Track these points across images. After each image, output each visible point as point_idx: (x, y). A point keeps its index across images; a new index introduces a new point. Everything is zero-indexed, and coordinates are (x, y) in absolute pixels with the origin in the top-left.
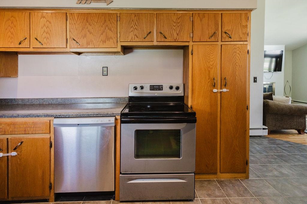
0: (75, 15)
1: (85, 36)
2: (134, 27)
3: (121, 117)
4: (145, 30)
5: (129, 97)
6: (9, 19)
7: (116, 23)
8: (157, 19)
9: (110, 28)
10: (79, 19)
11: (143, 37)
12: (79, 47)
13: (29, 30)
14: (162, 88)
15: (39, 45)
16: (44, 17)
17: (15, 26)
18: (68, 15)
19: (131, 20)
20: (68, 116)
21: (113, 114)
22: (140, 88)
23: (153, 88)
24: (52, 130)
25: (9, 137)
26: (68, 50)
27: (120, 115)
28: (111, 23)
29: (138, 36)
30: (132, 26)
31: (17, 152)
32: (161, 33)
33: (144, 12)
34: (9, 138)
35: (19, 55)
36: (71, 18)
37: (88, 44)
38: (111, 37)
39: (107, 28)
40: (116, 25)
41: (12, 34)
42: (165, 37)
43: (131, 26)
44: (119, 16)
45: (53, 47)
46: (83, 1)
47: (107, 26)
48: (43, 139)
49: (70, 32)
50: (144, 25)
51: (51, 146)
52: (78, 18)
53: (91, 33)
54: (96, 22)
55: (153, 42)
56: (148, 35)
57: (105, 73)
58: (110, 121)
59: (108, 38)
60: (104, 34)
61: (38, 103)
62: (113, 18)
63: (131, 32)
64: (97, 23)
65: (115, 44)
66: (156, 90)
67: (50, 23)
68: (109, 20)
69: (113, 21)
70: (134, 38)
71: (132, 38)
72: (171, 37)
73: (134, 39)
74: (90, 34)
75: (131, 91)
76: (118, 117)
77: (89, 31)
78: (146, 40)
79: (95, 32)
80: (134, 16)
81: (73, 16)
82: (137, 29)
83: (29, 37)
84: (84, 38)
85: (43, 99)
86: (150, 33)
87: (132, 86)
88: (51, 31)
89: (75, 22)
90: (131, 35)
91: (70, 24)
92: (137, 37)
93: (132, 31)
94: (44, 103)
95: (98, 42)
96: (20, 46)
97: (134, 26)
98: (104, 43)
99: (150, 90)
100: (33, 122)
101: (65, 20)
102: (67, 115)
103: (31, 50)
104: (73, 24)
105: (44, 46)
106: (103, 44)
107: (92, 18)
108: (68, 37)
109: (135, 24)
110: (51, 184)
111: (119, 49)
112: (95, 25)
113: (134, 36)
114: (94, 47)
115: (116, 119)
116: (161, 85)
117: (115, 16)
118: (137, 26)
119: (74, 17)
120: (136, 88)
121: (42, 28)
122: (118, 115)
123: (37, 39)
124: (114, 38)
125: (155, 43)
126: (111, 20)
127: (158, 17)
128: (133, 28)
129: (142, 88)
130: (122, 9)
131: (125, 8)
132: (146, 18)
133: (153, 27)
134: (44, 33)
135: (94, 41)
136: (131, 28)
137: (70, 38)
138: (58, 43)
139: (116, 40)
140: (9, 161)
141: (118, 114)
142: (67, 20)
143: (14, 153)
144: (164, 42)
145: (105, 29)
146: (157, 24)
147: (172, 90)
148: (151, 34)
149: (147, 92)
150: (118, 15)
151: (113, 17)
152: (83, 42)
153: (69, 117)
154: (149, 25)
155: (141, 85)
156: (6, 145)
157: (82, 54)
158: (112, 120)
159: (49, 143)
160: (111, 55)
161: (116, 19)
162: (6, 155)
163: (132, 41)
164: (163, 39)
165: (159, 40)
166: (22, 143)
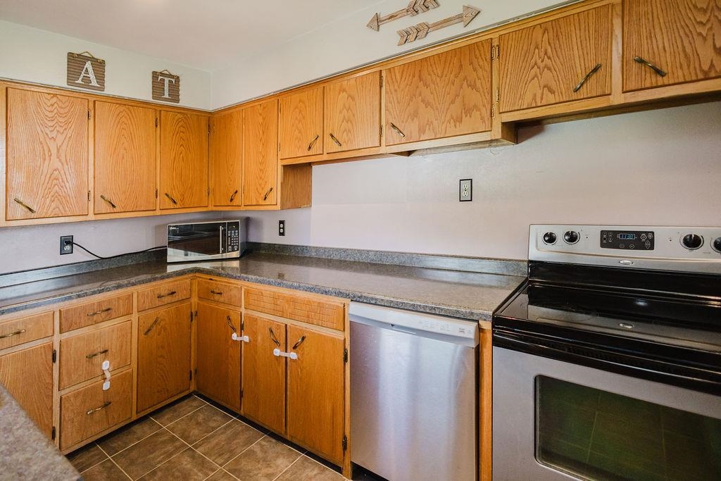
0: (397, 71)
1: (415, 114)
2: (542, 65)
3: (493, 327)
4: (578, 65)
5: (530, 261)
6: (296, 107)
7: (487, 67)
8: (626, 19)
9: (472, 83)
10: (403, 79)
11: (573, 86)
12: (404, 140)
13: (322, 119)
14: (652, 241)
15: (336, 148)
16: (344, 90)
17: (304, 118)
18: (384, 74)
19: (532, 47)
20: (374, 302)
21: (472, 314)
22: (567, 238)
23: (612, 239)
24: (347, 325)
25: (289, 322)
26: (383, 150)
27: (491, 319)
28: (475, 70)
29: (554, 87)
30: (536, 64)
31: (297, 353)
32: (641, 61)
33: (574, 12)
34: (289, 324)
35: (313, 167)
36: (389, 79)
37: (422, 131)
38: (475, 106)
39: (465, 84)
40: (489, 70)
41: (300, 132)
42: (659, 72)
43: (532, 64)
44: (498, 46)
45: (357, 148)
46: (411, 36)
47: (465, 78)
48: (333, 340)
49: (387, 112)
50: (575, 48)
51: (345, 359)
52: (402, 76)
53: (427, 104)
54: (440, 75)
55: (610, 94)
56: (588, 77)
57: (466, 195)
58: (462, 331)
59: (468, 111)
60: (459, 100)
61: (337, 257)
62: (481, 55)
63: (533, 79)
64: (442, 76)
65: (487, 122)
66: (627, 248)
67: (353, 99)
68: (471, 63)
69: (481, 63)
70: (543, 94)
71: (534, 98)
72: (685, 67)
73: (542, 99)
74: (426, 107)
75: (537, 246)
76: (487, 326)
77: (423, 101)
78: (584, 92)
79: (436, 99)
80: (541, 31)
81: (393, 74)
82: (549, 69)
83: (322, 133)
84: (413, 120)
85: (345, 250)
86: (595, 70)
87: (539, 232)
88: (354, 116)
89: (396, 87)
90: (534, 88)
91: (386, 93)
92: (552, 92)
93: (536, 76)
94: (348, 259)
95: (443, 123)
96: (310, 153)
97: (542, 61)
98: (458, 124)
99: (603, 245)
100: (319, 303)
101: (378, 87)
102: (372, 299)
103: (325, 157)
104: (393, 91)
105: (344, 148)
106: (455, 126)
107: (430, 68)
108: (383, 123)
109: (546, 53)
110: (345, 437)
111: (497, 132)
112: (437, 84)
113: (540, 92)
114: (435, 134)
115: (480, 330)
116: (647, 233)
117: (487, 47)
118: (549, 58)
119: (394, 77)
120: (550, 238)
121: (341, 112)
122: (485, 320)
123: (332, 136)
124: (484, 106)
125: (618, 99)
126: (475, 60)
127: (626, 12)
128: (539, 68)
129: (572, 238)
130: (505, 25)
131: (514, 19)
132: (583, 27)
133: (609, 48)
134: (343, 122)
135: (435, 123)
136: (533, 68)
137: (387, 123)
138: (365, 138)
139: (489, 108)
140: (288, 367)
141: (486, 316)
142: (381, 87)
143: (293, 355)
144: (652, 88)
145: (461, 87)
146: (626, 35)
147: (696, 252)
148: (601, 72)
149: (590, 252)
150: (495, 43)
151: (480, 51)
152: (411, 127)
153: (375, 304)
154: (593, 47)
155: (570, 229)
156: (284, 336)
157: (415, 153)
158: (469, 329)
159: (343, 351)
160: (480, 148)
161: (488, 57)
162: (284, 354)
163: (534, 105)
164: (651, 79)
165: (632, 86)
166: (303, 338)
